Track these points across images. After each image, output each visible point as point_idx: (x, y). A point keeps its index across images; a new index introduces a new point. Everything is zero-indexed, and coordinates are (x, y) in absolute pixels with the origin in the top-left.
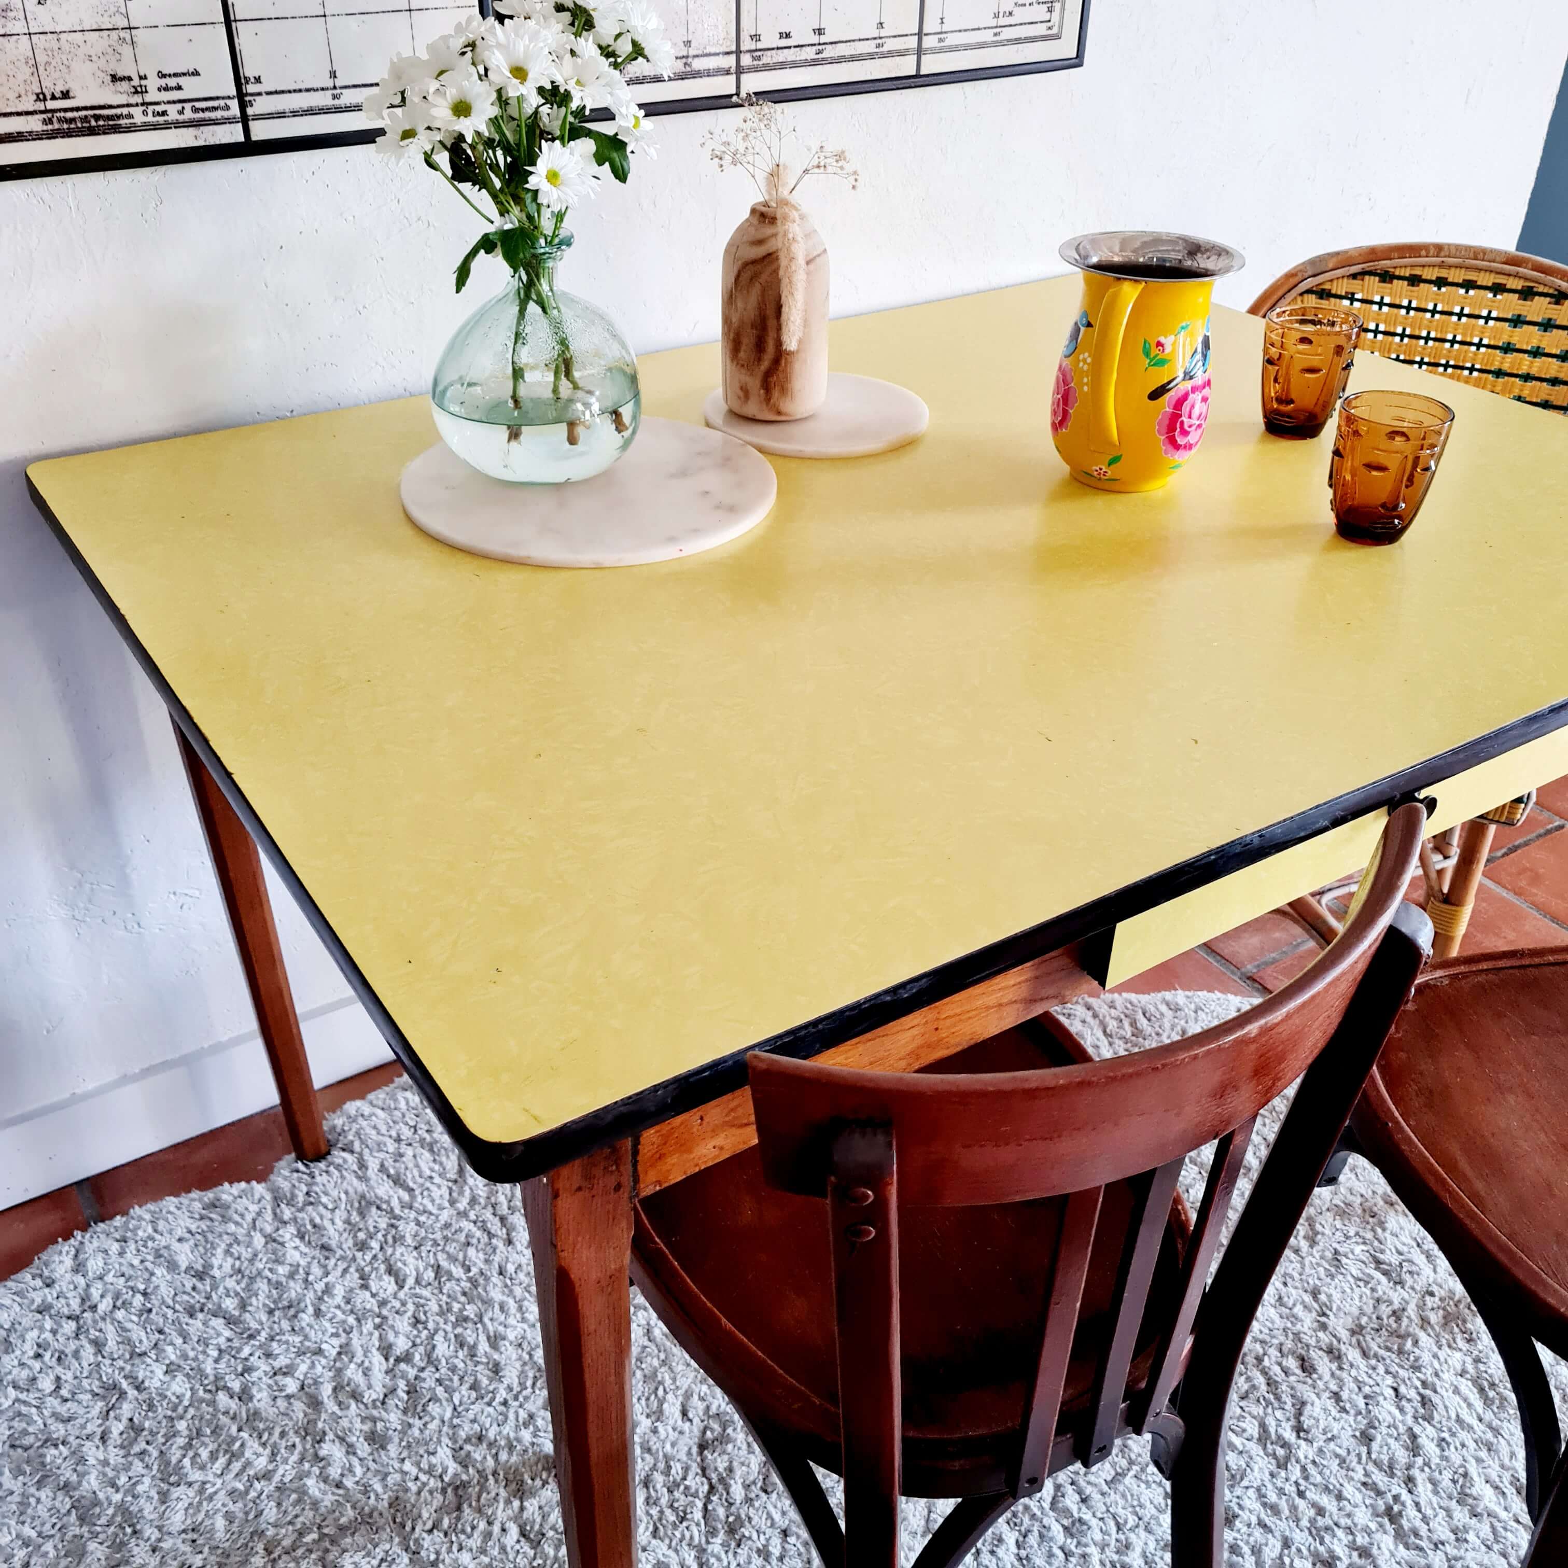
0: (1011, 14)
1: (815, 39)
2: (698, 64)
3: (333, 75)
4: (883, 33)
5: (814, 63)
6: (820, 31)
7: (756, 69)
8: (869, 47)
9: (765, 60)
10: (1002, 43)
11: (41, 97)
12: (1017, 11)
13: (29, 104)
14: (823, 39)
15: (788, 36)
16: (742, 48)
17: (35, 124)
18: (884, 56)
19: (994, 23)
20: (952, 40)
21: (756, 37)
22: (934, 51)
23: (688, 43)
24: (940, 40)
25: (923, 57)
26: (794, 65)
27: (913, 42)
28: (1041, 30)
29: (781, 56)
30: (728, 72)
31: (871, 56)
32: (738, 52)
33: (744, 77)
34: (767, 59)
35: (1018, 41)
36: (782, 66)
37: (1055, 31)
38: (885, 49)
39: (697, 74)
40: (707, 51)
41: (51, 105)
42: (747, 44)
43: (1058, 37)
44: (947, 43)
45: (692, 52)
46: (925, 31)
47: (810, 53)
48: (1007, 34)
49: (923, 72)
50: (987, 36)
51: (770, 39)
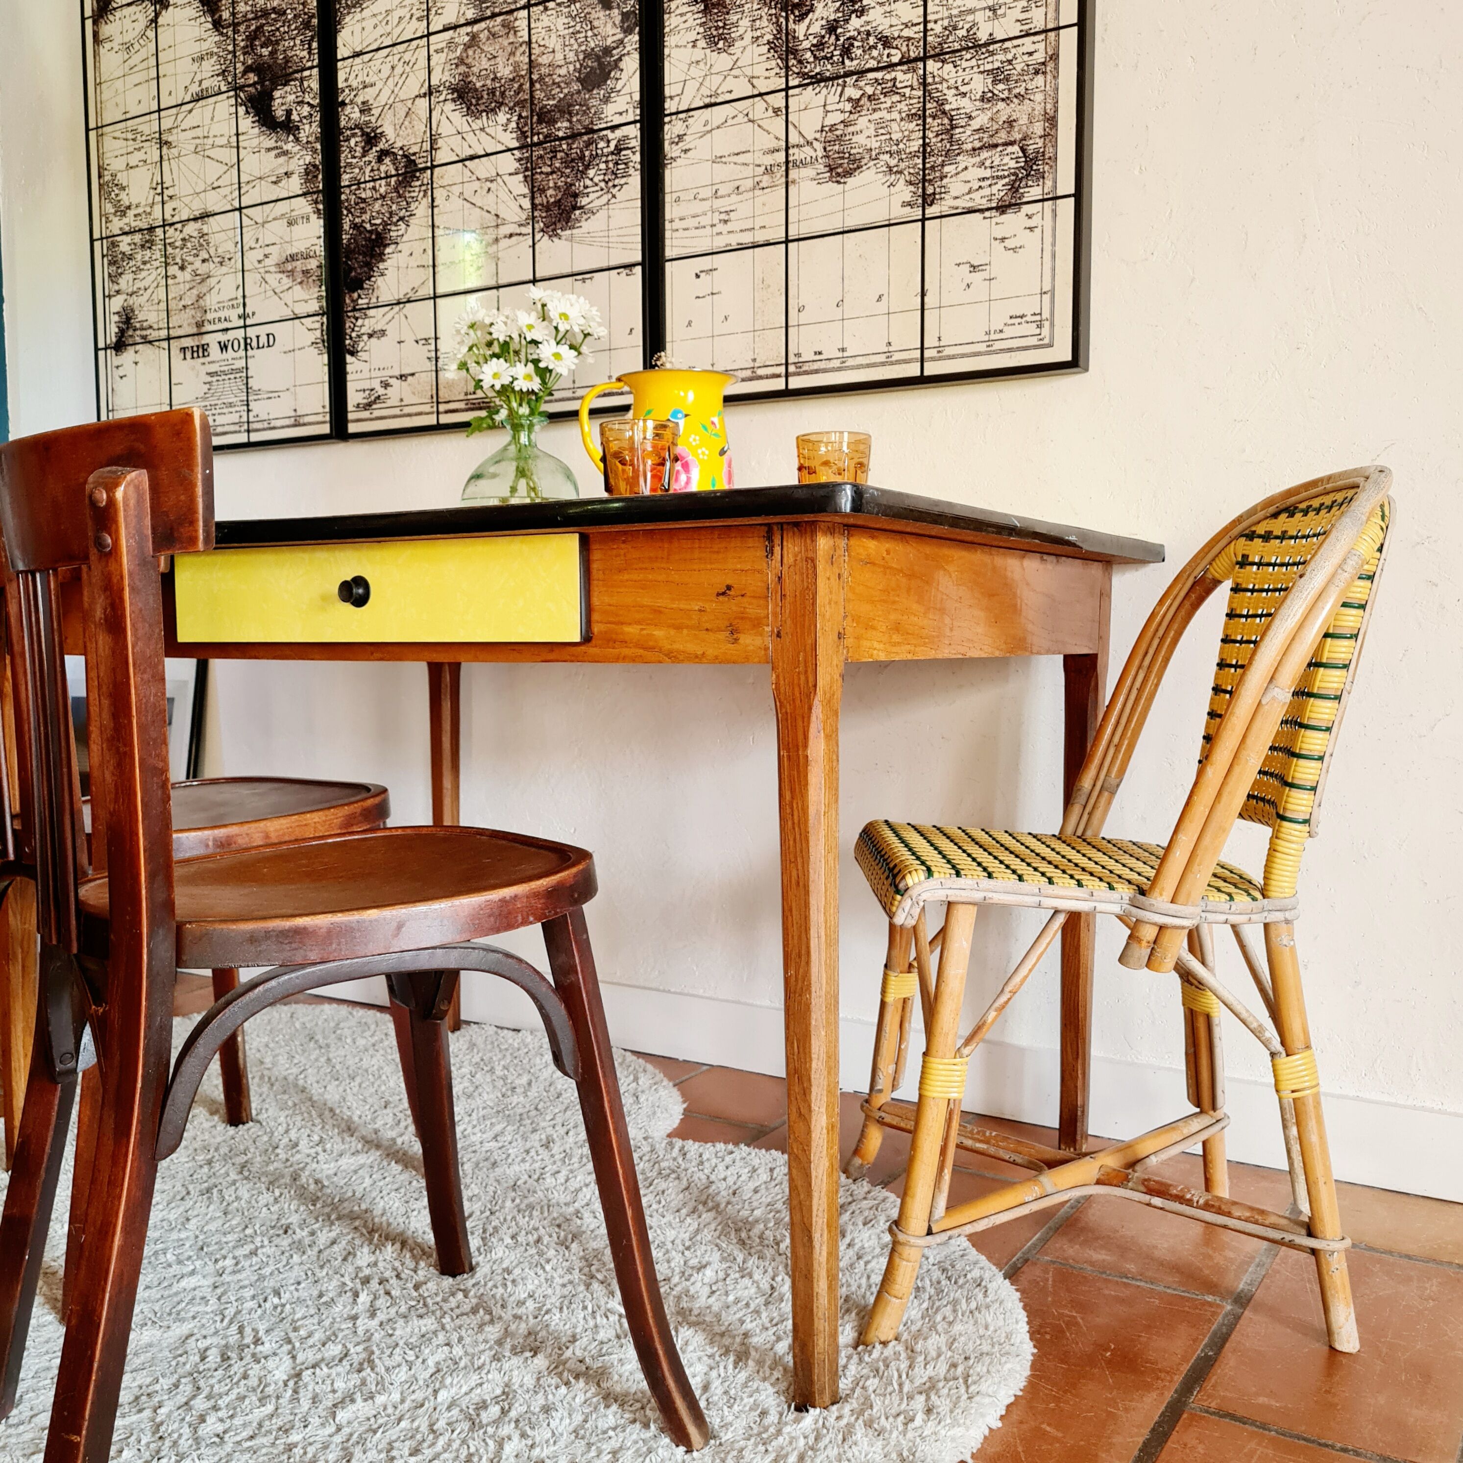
0: (1001, 331)
1: (840, 355)
2: (760, 372)
3: (574, 382)
4: (891, 349)
5: (839, 369)
6: (843, 350)
7: (799, 374)
8: (882, 358)
9: (804, 368)
10: (996, 352)
11: (466, 394)
12: (1005, 329)
13: (462, 397)
14: (846, 354)
15: (820, 353)
16: (790, 361)
17: (462, 405)
18: (892, 364)
19: (987, 338)
20: (948, 351)
21: (798, 355)
22: (933, 359)
23: (754, 360)
24: (939, 352)
25: (925, 364)
26: (825, 371)
27: (917, 354)
28: (1034, 341)
29: (815, 366)
30: (779, 376)
31: (883, 364)
32: (787, 364)
33: (790, 379)
34: (806, 368)
35: (1010, 350)
36: (816, 372)
37: (1046, 341)
38: (894, 359)
39: (760, 378)
40: (768, 363)
41: (470, 397)
42: (792, 359)
43: (1050, 345)
44: (944, 353)
45: (757, 365)
46: (926, 346)
47: (836, 364)
48: (998, 346)
49: (926, 373)
50: (982, 347)
51: (807, 356)
